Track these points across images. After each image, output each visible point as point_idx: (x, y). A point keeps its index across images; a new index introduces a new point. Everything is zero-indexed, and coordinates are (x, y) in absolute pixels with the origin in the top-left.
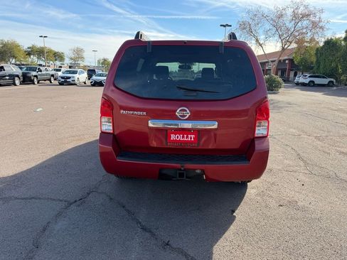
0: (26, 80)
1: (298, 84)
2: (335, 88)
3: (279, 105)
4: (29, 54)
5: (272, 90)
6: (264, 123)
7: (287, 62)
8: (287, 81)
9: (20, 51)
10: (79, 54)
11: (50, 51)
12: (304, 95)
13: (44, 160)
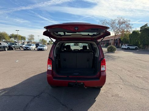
0: (10, 48)
1: (123, 49)
2: (138, 50)
3: (115, 58)
4: (11, 37)
5: (112, 52)
6: (104, 66)
7: (118, 40)
8: (118, 47)
9: (7, 36)
10: (32, 37)
11: (20, 36)
12: (125, 53)
13: (23, 81)
